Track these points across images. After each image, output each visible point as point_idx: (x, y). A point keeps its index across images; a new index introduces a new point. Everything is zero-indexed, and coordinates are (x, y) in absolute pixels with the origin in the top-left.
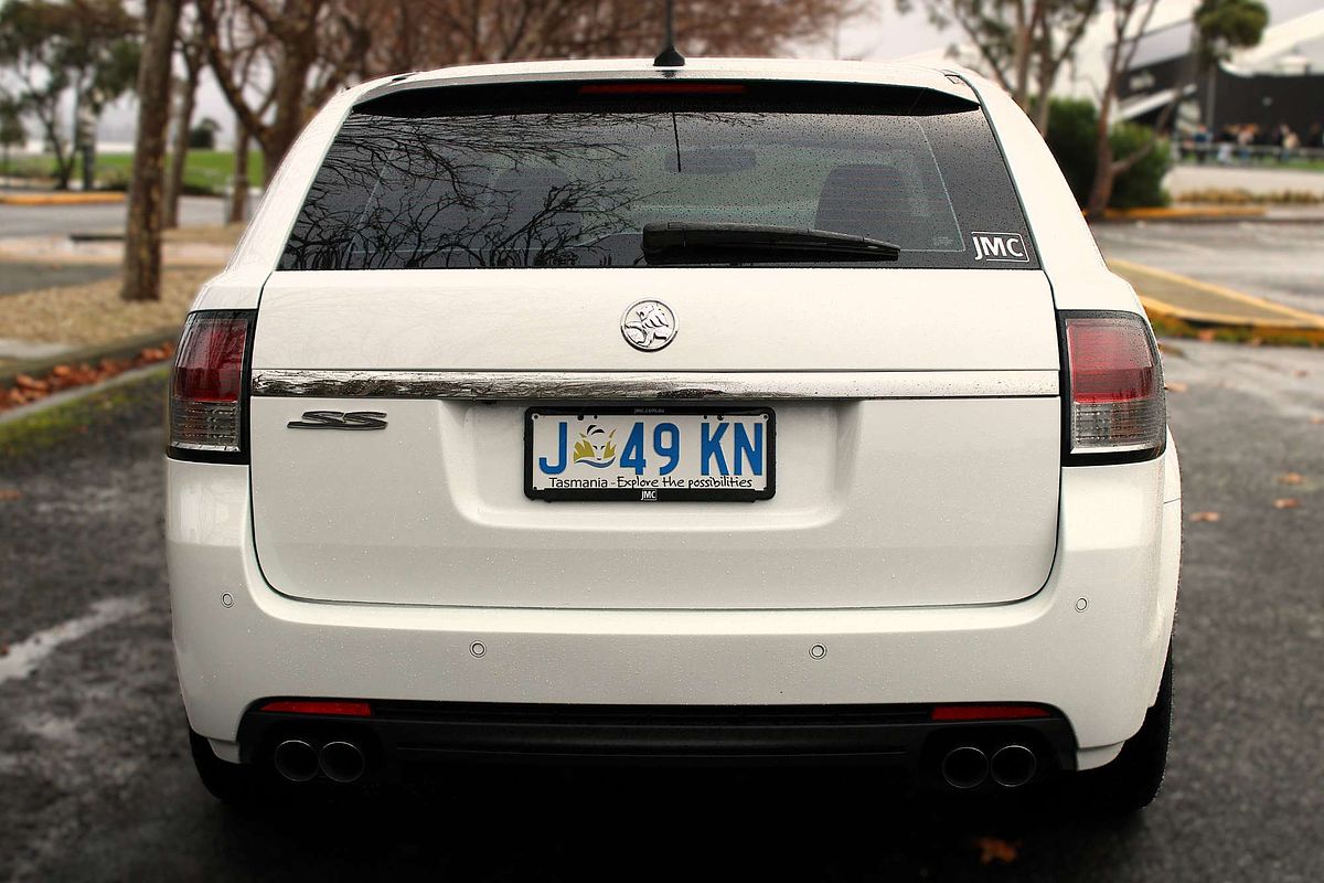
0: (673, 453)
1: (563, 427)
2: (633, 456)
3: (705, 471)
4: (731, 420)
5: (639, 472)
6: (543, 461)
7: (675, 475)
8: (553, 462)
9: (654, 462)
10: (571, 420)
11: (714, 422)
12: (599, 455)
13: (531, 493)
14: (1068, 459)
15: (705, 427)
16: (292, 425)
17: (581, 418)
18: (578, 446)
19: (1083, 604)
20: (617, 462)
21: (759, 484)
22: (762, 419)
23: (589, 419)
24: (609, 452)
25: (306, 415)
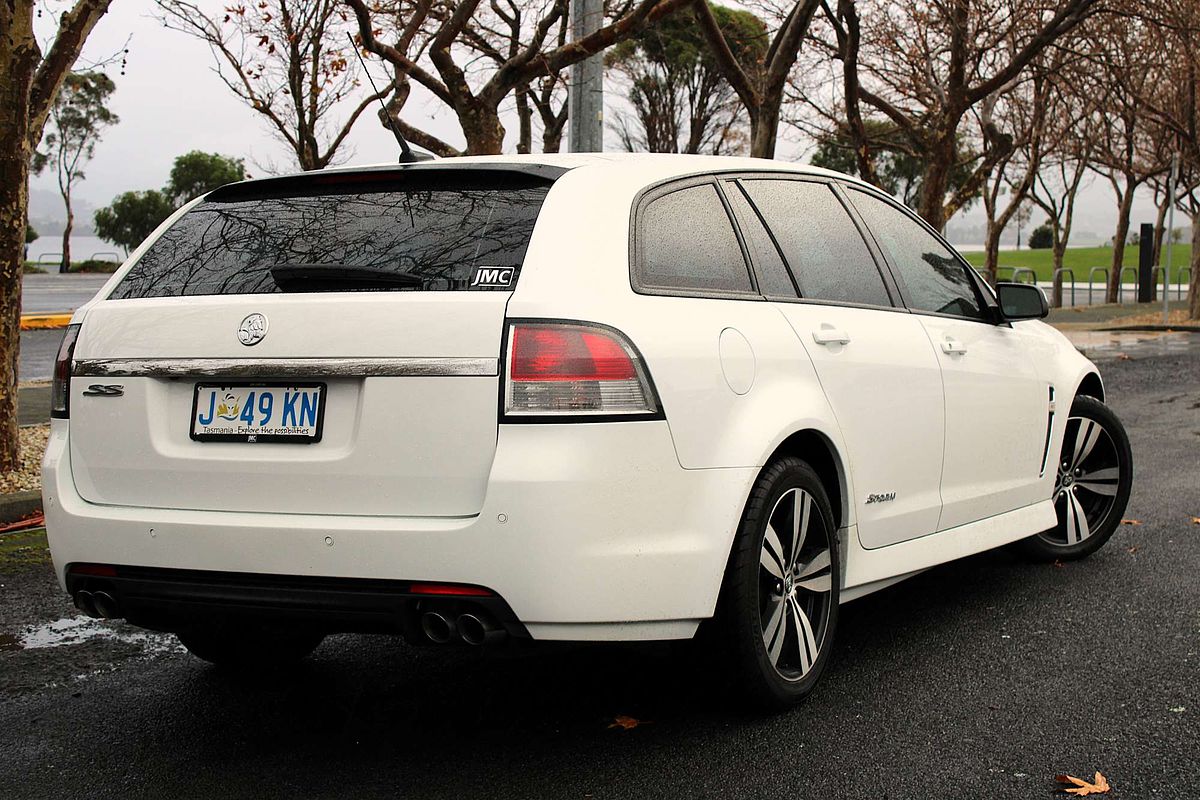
0: (268, 412)
1: (214, 394)
2: (247, 414)
3: (284, 424)
4: (301, 391)
5: (250, 424)
6: (201, 416)
7: (268, 426)
8: (206, 417)
9: (259, 416)
10: (218, 390)
11: (292, 392)
12: (230, 413)
13: (194, 437)
14: (503, 419)
15: (287, 395)
16: (85, 394)
17: (223, 389)
18: (220, 407)
19: (503, 518)
20: (239, 417)
21: (312, 432)
22: (318, 390)
23: (227, 390)
24: (236, 411)
25: (90, 388)
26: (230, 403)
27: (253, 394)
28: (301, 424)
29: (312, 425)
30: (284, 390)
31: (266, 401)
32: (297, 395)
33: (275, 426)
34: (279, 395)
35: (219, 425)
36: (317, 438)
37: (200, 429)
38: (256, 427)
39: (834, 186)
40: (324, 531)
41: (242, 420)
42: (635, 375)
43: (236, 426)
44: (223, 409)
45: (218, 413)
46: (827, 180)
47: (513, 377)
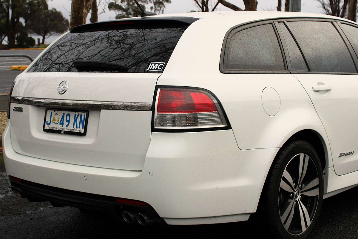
1: (51, 113)
2: (62, 122)
3: (73, 127)
4: (80, 113)
5: (62, 126)
6: (47, 121)
7: (68, 127)
8: (49, 122)
9: (66, 123)
10: (53, 111)
12: (56, 121)
15: (75, 115)
17: (55, 111)
22: (85, 114)
24: (58, 121)
25: (15, 108)
26: (57, 117)
27: (64, 114)
28: (79, 128)
29: (83, 128)
30: (74, 113)
31: (68, 117)
32: (78, 115)
33: (70, 128)
34: (72, 114)
35: (53, 126)
36: (84, 134)
37: (47, 127)
38: (65, 128)
39: (334, 23)
40: (84, 174)
41: (60, 124)
42: (217, 110)
43: (58, 127)
44: (54, 120)
45: (53, 121)
46: (331, 20)
47: (158, 111)
